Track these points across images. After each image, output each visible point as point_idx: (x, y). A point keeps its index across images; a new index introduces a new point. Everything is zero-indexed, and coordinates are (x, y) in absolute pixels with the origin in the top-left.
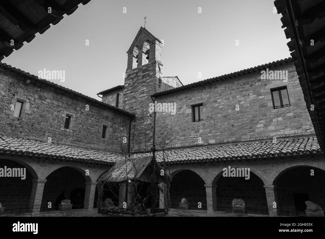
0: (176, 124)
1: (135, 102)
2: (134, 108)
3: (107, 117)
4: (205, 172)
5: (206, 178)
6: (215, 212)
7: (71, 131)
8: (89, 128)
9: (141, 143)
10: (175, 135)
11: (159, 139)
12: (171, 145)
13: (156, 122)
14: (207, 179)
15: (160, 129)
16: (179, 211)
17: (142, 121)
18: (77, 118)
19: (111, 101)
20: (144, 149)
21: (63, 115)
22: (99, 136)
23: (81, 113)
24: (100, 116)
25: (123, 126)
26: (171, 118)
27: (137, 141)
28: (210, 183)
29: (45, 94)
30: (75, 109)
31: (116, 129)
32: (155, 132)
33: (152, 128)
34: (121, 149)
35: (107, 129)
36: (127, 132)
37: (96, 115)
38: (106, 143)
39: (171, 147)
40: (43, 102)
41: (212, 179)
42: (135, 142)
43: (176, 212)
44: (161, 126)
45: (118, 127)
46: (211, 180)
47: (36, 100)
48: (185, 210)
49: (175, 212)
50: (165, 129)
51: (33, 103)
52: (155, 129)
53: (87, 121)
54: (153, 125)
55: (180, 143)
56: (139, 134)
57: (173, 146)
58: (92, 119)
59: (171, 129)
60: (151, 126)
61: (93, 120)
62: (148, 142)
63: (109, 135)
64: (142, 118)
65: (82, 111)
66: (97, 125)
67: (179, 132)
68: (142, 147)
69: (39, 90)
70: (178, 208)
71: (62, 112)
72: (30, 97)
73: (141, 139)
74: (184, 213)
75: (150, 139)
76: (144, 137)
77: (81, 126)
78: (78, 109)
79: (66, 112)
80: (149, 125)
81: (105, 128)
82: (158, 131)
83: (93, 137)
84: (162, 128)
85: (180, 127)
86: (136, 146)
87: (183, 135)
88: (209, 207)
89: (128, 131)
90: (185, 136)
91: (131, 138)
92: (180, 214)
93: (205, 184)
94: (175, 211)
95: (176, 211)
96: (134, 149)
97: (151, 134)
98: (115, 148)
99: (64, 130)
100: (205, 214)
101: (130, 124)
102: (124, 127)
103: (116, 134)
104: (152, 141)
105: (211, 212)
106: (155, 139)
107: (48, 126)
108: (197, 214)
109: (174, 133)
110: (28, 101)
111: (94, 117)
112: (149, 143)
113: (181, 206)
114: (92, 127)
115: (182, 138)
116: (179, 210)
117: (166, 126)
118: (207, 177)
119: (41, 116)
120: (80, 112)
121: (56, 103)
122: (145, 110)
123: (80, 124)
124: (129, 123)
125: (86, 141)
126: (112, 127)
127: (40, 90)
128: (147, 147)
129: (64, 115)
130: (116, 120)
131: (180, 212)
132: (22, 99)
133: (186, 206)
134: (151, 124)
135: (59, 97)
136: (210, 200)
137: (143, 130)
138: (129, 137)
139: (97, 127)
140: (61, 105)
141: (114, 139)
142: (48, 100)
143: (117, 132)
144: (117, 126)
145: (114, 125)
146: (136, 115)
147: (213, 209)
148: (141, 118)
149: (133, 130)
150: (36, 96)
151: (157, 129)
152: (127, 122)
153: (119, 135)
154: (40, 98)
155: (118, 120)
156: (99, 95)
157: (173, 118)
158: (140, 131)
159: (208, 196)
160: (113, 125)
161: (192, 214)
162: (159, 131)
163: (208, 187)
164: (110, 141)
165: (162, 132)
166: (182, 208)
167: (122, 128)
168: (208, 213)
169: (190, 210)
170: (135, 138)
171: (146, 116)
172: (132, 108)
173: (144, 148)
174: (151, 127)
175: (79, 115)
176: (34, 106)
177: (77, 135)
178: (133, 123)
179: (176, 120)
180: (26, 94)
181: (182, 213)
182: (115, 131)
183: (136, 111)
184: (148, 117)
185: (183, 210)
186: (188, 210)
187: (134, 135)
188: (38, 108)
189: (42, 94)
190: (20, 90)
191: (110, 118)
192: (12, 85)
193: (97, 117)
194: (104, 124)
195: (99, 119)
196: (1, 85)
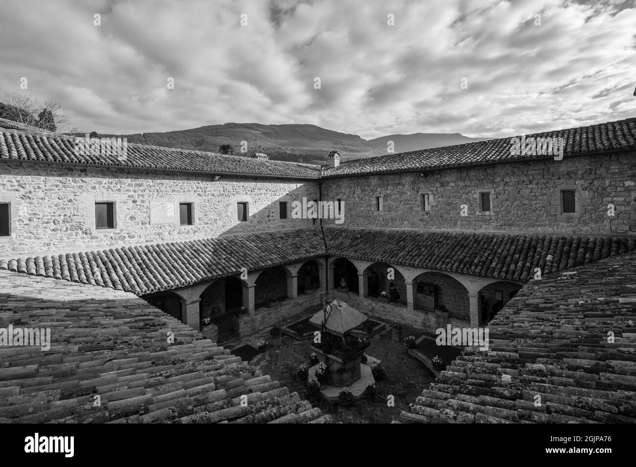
3: (568, 173)
7: (493, 213)
8: (526, 202)
18: (498, 194)
21: (475, 196)
22: (553, 211)
23: (505, 185)
24: (550, 177)
29: (447, 179)
30: (493, 182)
35: (577, 194)
37: (539, 177)
38: (576, 222)
40: (446, 188)
45: (614, 183)
47: (439, 189)
51: (436, 193)
53: (519, 193)
58: (530, 186)
61: (532, 189)
63: (584, 206)
65: (506, 180)
69: (439, 176)
71: (473, 192)
72: (432, 189)
77: (509, 203)
78: (498, 179)
79: (478, 191)
83: (539, 214)
99: (480, 214)
103: (608, 199)
107: (459, 213)
110: (431, 193)
111: (534, 182)
114: (533, 200)
119: (449, 204)
120: (502, 184)
121: (461, 184)
123: (506, 200)
126: (591, 189)
127: (441, 176)
129: (477, 196)
130: (601, 171)
135: (464, 175)
139: (545, 197)
140: (469, 184)
142: (452, 184)
150: (438, 185)
153: (622, 199)
154: (442, 185)
155: (609, 170)
160: (595, 184)
164: (587, 216)
167: (630, 183)
175: (501, 188)
176: (438, 196)
177: (505, 218)
180: (427, 186)
188: (442, 197)
189: (443, 180)
190: (422, 185)
191: (580, 172)
192: (413, 183)
193: (542, 181)
194: (564, 187)
195: (547, 182)
196: (406, 187)
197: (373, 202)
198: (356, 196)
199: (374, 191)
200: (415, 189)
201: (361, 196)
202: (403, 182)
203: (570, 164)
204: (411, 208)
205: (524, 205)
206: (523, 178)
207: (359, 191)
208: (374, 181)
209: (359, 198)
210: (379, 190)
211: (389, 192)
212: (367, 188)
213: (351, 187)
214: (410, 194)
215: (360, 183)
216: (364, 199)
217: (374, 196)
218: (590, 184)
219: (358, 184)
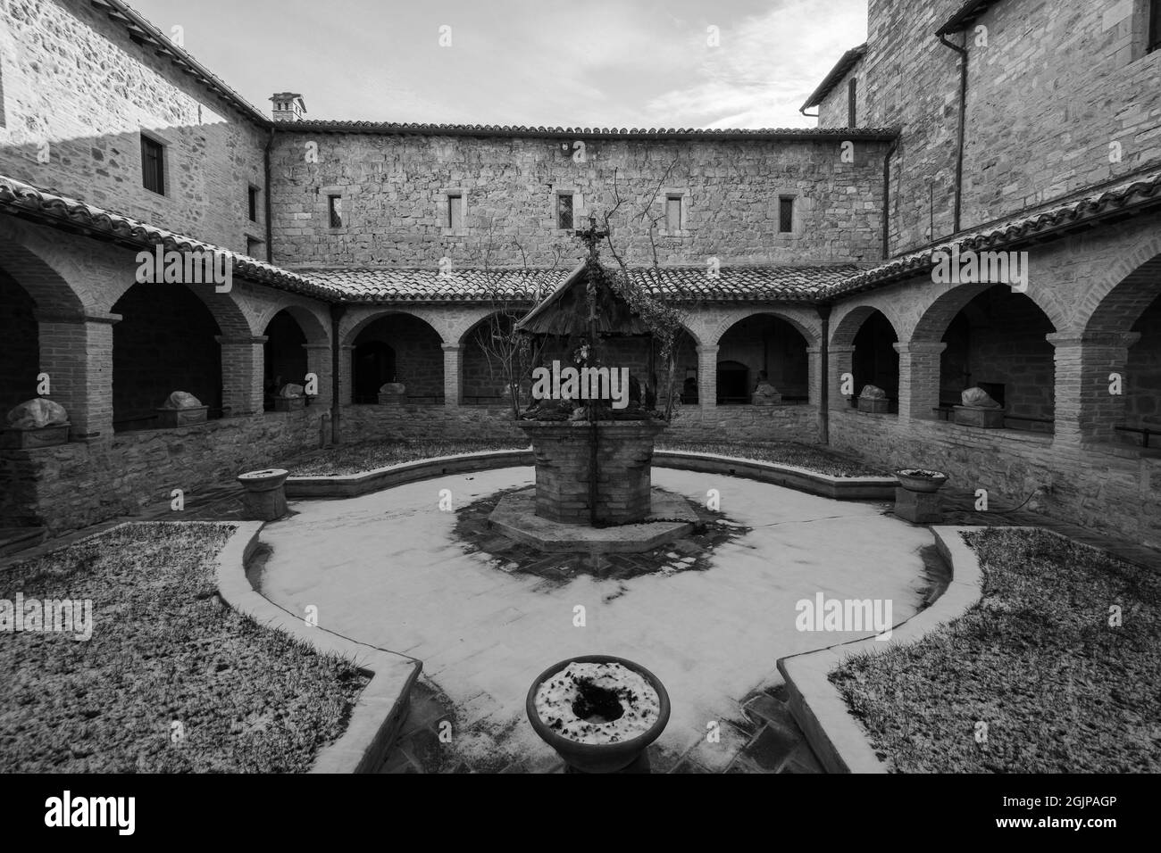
0: (1048, 103)
1: (898, 86)
2: (897, 108)
3: (789, 170)
4: (1058, 279)
5: (1061, 303)
6: (1088, 445)
7: (686, 233)
8: (735, 213)
9: (918, 218)
10: (1040, 154)
11: (978, 189)
12: (1025, 198)
13: (968, 127)
14: (1065, 311)
15: (983, 147)
16: (950, 431)
17: (922, 142)
18: (695, 198)
19: (836, 116)
20: (928, 237)
22: (768, 228)
23: (706, 182)
24: (766, 173)
25: (855, 181)
26: (1026, 88)
27: (907, 215)
28: (1077, 324)
29: (610, 163)
30: (688, 176)
31: (827, 197)
32: (964, 168)
33: (953, 155)
34: (851, 253)
35: (796, 203)
36: (875, 195)
37: (753, 172)
38: (795, 245)
39: (1022, 207)
40: (608, 181)
41: (1086, 305)
42: (901, 222)
43: (943, 434)
44: (984, 135)
45: (836, 188)
46: (1081, 312)
47: (594, 182)
48: (970, 429)
49: (938, 433)
50: (1002, 141)
51: (588, 191)
52: (961, 158)
53: (725, 198)
54: (955, 143)
55: (1064, 180)
56: (914, 192)
57: (1030, 202)
58: (741, 186)
59: (1024, 134)
60: (951, 148)
61: (743, 191)
62: (941, 209)
63: (805, 220)
64: (921, 133)
65: (707, 174)
66: (760, 201)
67: (1059, 135)
68: (922, 231)
70: (953, 421)
71: (655, 191)
72: (580, 181)
73: (920, 207)
74: (967, 438)
75: (945, 200)
76: (928, 196)
77: (710, 214)
78: (696, 172)
80: (945, 149)
81: (786, 202)
82: (973, 162)
83: (751, 234)
84: (989, 144)
85: (1067, 111)
86: (906, 232)
87: (1077, 141)
88: (1063, 425)
89: (881, 190)
90: (1087, 142)
91: (892, 211)
92: (953, 441)
93: (1054, 330)
94: (939, 430)
95: (945, 431)
96: (901, 243)
97: (950, 182)
98: (828, 252)
99: (666, 234)
100: (1045, 450)
101: (887, 165)
102: (860, 184)
103: (831, 211)
104: (952, 202)
105: (1072, 446)
106: (964, 191)
107: (629, 233)
108: (1012, 446)
109: (1034, 148)
110: (577, 190)
111: (747, 180)
112: (944, 214)
113: (963, 413)
114: (743, 210)
115: (1072, 155)
116: (953, 426)
117: (1005, 128)
118: (1065, 302)
120: (702, 180)
121: (636, 175)
122: (929, 99)
123: (707, 209)
124: (883, 164)
125: (730, 250)
126: (813, 195)
127: (598, 156)
128: (939, 228)
129: (661, 199)
130: (825, 169)
131: (956, 433)
132: (565, 189)
133: (975, 415)
134: (948, 143)
135: (641, 158)
136: (1067, 398)
137: (924, 174)
138: (886, 209)
139: (760, 206)
140: (649, 177)
141: (826, 228)
142: (619, 175)
143: (834, 205)
144: (830, 186)
145: (819, 186)
146: (904, 130)
147: (1080, 436)
148: (918, 132)
149: (896, 183)
150: (592, 174)
151: (969, 153)
152: (871, 163)
153: (844, 211)
154: (600, 174)
155: (831, 167)
156: (807, 111)
157: (1034, 84)
158: (915, 182)
159: (1062, 382)
160: (817, 187)
161: (993, 443)
162: (977, 160)
163: (1064, 343)
164: (808, 236)
165: (991, 156)
166: (964, 422)
167: (851, 190)
168: (1056, 447)
169: (987, 431)
170: (902, 207)
171: (933, 119)
172: (893, 108)
173: (929, 233)
174: (948, 156)
175: (700, 187)
176: (591, 196)
177: (704, 240)
178: (895, 161)
179: (1050, 84)
180: (572, 176)
181: (962, 437)
182: (824, 202)
183: (903, 113)
184: (939, 119)
185: (965, 429)
186: (981, 431)
187: (898, 198)
188: (600, 198)
189: (602, 165)
190: (559, 172)
191: (802, 169)
192: (541, 166)
193: (758, 178)
194: (783, 191)
195: (763, 182)
196: (525, 173)
197: (440, 205)
198: (389, 187)
199: (441, 178)
200: (545, 180)
201: (405, 190)
202: (518, 163)
203: (791, 154)
204: (536, 221)
205: (732, 217)
206: (732, 172)
207: (400, 177)
208: (444, 153)
209: (399, 191)
210: (456, 176)
211: (481, 182)
212: (422, 170)
213: (373, 166)
214: (532, 191)
215: (404, 158)
216: (414, 196)
217: (441, 191)
218: (813, 187)
219: (397, 159)
